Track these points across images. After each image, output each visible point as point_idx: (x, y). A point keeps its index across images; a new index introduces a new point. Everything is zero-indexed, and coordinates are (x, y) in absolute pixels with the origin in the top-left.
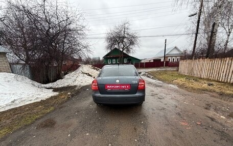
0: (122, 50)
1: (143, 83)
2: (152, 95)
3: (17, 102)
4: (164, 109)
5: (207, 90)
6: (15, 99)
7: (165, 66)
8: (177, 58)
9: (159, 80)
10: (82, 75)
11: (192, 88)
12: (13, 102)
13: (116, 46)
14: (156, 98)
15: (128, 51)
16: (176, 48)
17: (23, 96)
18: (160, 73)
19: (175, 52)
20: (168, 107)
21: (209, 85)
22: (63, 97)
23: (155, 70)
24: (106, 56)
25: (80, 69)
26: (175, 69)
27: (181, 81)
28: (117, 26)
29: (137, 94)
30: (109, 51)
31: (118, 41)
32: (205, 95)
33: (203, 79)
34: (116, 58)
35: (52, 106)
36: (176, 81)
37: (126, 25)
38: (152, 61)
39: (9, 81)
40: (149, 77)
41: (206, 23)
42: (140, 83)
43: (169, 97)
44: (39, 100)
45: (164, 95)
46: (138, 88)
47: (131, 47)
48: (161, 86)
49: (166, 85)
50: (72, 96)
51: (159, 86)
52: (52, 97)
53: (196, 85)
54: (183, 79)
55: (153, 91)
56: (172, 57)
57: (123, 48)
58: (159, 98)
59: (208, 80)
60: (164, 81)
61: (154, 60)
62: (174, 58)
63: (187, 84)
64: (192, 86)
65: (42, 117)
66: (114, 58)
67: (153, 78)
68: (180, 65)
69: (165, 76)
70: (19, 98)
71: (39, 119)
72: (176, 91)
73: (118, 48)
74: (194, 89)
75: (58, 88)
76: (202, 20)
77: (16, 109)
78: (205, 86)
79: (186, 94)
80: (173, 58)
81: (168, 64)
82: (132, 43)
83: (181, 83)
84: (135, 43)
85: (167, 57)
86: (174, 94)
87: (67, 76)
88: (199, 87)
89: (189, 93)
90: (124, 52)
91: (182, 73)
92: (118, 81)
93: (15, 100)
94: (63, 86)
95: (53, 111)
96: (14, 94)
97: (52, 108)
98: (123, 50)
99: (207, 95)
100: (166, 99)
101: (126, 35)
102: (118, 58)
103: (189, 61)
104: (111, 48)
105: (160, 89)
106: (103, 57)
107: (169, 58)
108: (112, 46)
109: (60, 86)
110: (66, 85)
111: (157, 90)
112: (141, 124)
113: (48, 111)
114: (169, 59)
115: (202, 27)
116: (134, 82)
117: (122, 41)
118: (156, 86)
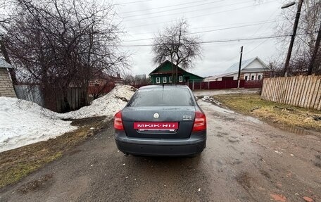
0: (176, 64)
1: (203, 120)
2: (219, 136)
3: (12, 142)
4: (239, 163)
5: (313, 128)
6: (10, 137)
7: (240, 87)
8: (259, 74)
9: (230, 108)
10: (116, 100)
11: (286, 123)
12: (6, 141)
13: (167, 58)
14: (226, 140)
15: (185, 64)
16: (257, 59)
17: (21, 133)
18: (231, 97)
19: (256, 66)
20: (247, 159)
21: (316, 119)
22: (81, 134)
23: (223, 92)
24: (153, 72)
25: (114, 91)
26: (255, 92)
27: (267, 111)
28: (169, 28)
29: (191, 140)
30: (158, 65)
31: (170, 51)
32: (310, 137)
33: (304, 108)
34: (168, 75)
35: (61, 149)
36: (258, 111)
37: (183, 27)
38: (221, 80)
39: (6, 110)
40: (214, 104)
41: (310, 18)
42: (196, 120)
43: (247, 139)
44: (46, 139)
45: (238, 135)
46: (194, 129)
47: (190, 58)
48: (233, 120)
49: (241, 117)
50: (96, 132)
51: (230, 119)
52: (66, 134)
53: (293, 119)
54: (270, 109)
55: (221, 128)
56: (250, 73)
57: (177, 61)
58: (231, 141)
59: (312, 109)
60: (238, 110)
61: (223, 78)
62: (255, 75)
63: (277, 117)
64: (286, 120)
65: (39, 170)
66: (164, 75)
67: (220, 106)
68: (264, 85)
69: (239, 103)
70: (16, 135)
71: (34, 172)
72: (259, 129)
73: (170, 60)
74: (290, 126)
75: (79, 119)
76: (303, 13)
77: (9, 153)
78: (309, 120)
79: (276, 134)
80: (252, 75)
81: (244, 84)
82: (191, 53)
83: (266, 115)
84: (195, 53)
85: (243, 73)
86: (256, 135)
87: (95, 102)
88: (298, 123)
89: (283, 134)
90: (180, 66)
91: (267, 98)
92: (156, 116)
93: (9, 139)
94: (86, 116)
95: (59, 158)
96: (8, 129)
97: (59, 154)
98: (178, 64)
99: (314, 137)
100: (242, 143)
101: (182, 41)
102: (170, 75)
103: (279, 79)
104: (160, 62)
105: (231, 124)
106: (150, 75)
107: (245, 75)
108: (161, 58)
109: (83, 117)
110: (91, 114)
111: (226, 127)
112: (197, 193)
113: (53, 158)
114: (246, 77)
115: (302, 25)
116: (186, 118)
117: (177, 51)
118: (226, 119)
